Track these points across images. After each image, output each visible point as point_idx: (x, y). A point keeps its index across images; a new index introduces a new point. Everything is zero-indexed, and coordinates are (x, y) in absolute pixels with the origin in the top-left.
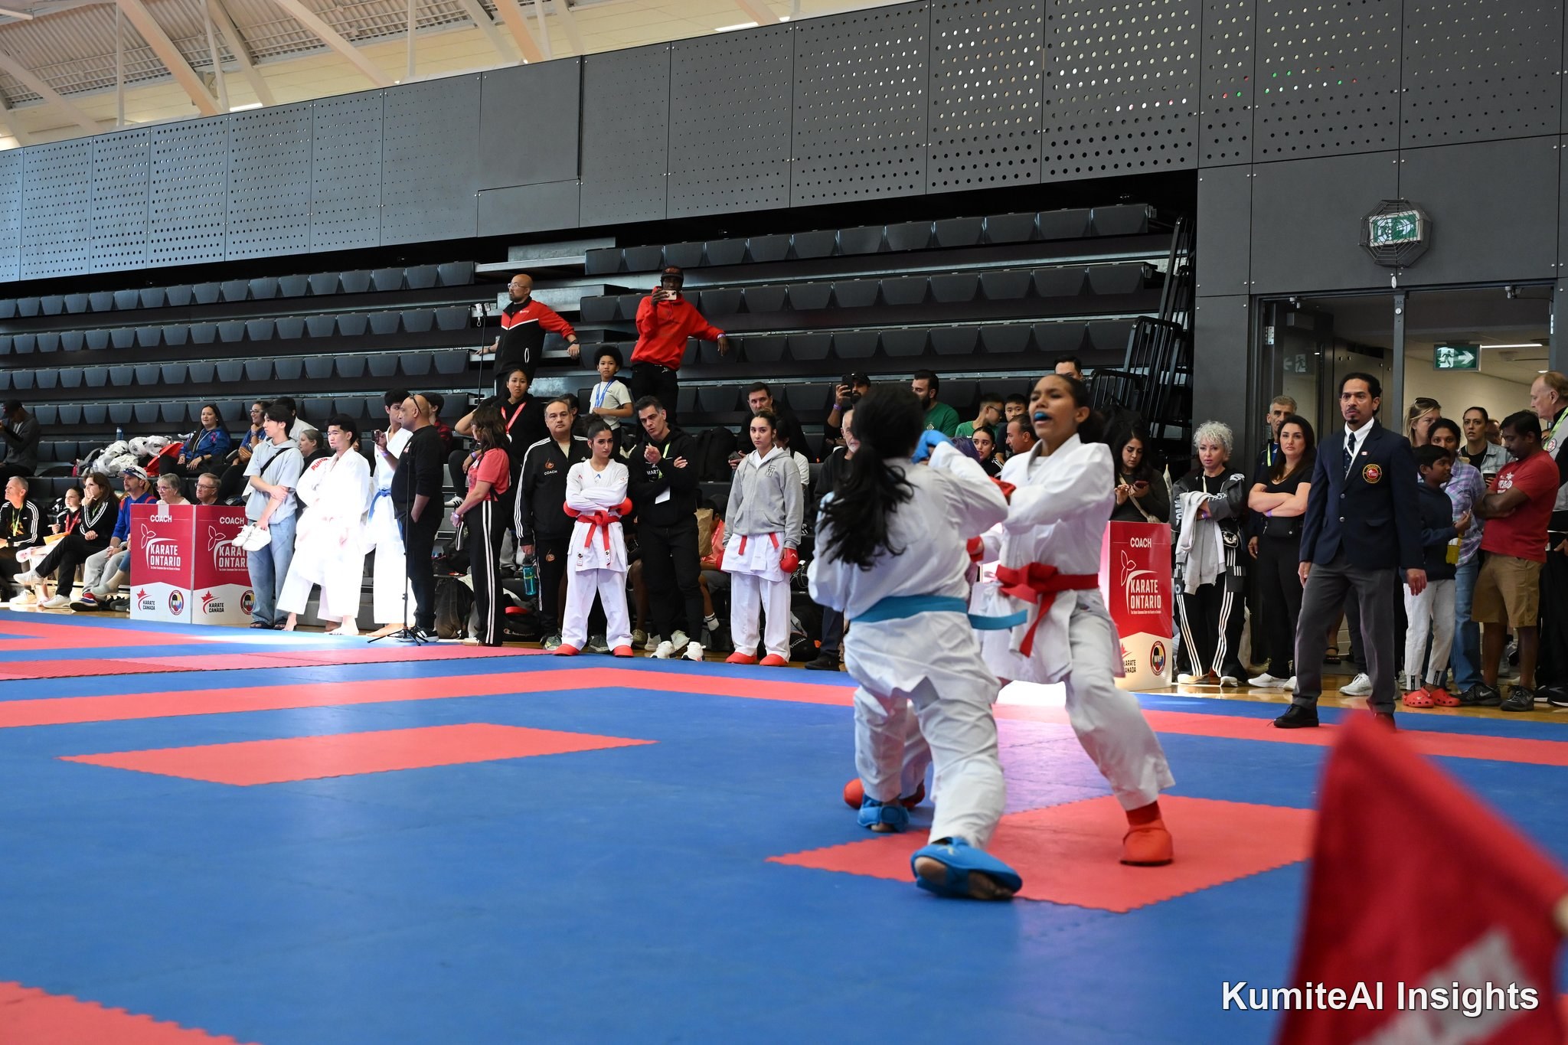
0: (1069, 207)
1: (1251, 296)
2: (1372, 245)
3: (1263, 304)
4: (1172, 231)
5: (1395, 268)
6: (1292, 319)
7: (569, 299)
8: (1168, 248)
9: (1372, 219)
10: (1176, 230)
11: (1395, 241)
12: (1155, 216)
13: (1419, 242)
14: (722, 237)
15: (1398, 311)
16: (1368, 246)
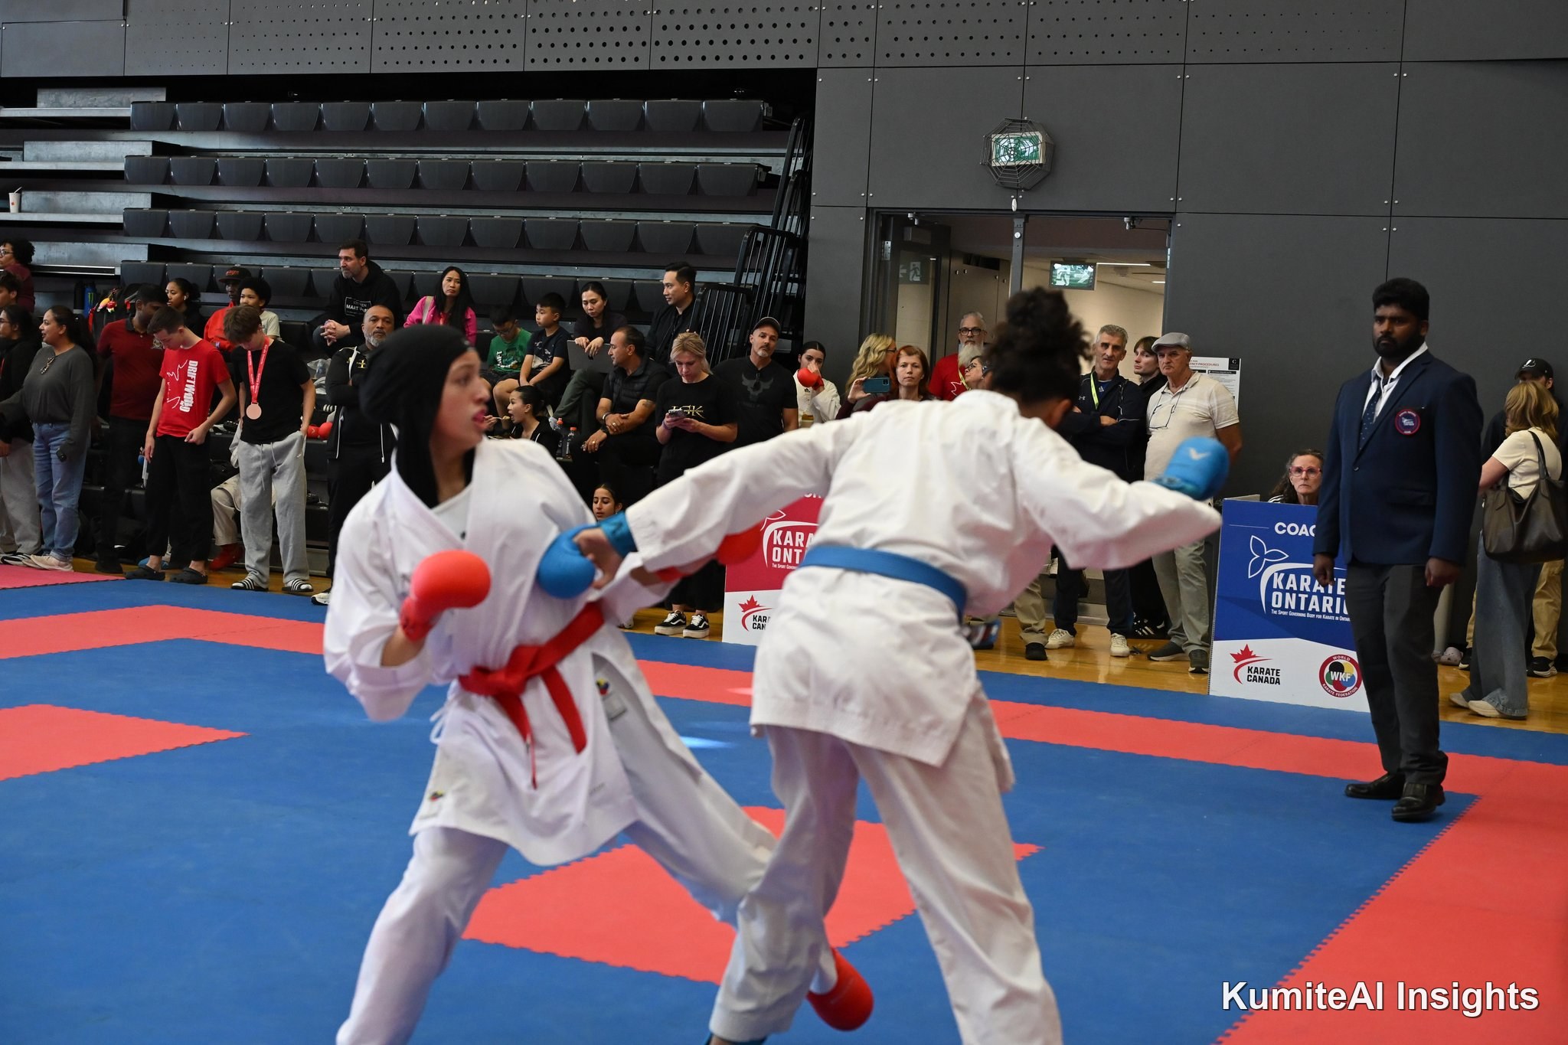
0: (679, 99)
1: (868, 209)
2: (993, 165)
3: (881, 217)
4: (790, 130)
5: (1017, 190)
6: (909, 235)
7: (111, 155)
8: (784, 147)
9: (995, 137)
10: (793, 131)
11: (1017, 163)
12: (771, 115)
13: (1041, 165)
14: (292, 100)
15: (1017, 235)
16: (989, 165)
